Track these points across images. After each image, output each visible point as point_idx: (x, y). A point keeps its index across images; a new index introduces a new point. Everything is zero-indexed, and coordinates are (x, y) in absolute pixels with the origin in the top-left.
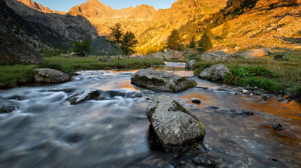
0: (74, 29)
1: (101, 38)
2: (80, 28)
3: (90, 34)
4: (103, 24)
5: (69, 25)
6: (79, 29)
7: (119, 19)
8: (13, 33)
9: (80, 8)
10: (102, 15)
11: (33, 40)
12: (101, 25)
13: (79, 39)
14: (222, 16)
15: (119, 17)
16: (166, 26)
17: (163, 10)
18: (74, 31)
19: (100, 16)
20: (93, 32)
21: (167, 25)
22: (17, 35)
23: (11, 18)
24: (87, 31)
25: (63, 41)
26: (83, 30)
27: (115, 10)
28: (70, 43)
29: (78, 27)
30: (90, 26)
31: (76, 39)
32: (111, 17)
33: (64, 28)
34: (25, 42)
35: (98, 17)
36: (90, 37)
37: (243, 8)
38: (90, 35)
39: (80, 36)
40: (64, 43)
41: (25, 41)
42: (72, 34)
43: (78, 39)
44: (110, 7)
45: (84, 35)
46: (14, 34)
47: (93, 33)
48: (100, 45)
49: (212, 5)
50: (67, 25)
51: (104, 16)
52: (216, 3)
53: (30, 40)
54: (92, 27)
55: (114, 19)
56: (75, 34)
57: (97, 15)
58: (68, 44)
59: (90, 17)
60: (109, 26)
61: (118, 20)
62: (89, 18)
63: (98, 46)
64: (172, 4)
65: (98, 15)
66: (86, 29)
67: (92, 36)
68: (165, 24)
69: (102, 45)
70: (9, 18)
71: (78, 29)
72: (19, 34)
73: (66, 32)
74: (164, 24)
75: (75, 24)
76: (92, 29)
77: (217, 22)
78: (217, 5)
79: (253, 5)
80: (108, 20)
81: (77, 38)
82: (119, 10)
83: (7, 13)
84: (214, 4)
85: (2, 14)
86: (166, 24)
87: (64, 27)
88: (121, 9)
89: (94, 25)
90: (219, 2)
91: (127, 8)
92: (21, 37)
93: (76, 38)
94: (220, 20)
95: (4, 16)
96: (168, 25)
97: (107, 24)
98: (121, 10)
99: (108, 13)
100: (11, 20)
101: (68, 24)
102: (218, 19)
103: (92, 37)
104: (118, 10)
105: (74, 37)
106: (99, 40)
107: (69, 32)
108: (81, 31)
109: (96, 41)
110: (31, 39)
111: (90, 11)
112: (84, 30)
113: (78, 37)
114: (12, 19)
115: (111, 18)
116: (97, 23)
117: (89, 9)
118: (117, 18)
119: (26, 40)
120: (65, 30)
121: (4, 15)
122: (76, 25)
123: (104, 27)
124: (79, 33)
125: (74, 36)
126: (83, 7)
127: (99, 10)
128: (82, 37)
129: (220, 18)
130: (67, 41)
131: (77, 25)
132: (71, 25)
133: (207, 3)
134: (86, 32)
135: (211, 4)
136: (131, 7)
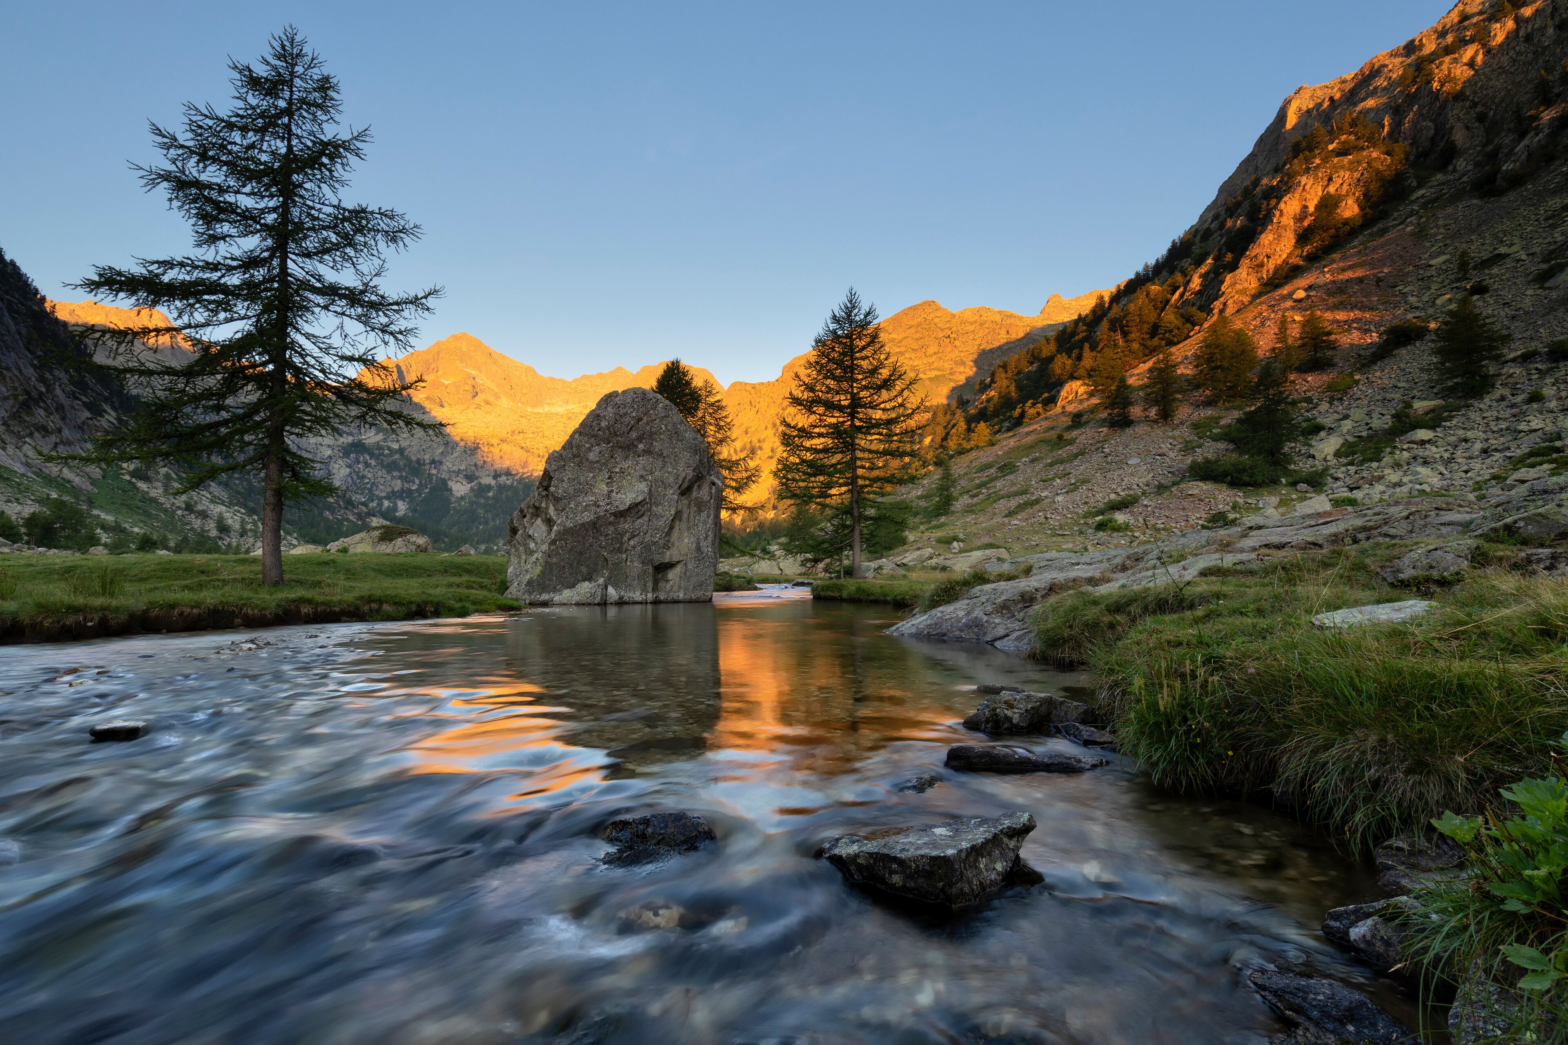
0: (372, 455)
1: (490, 494)
2: (401, 451)
3: (444, 476)
4: (504, 435)
5: (350, 439)
6: (397, 456)
7: (569, 418)
8: (127, 477)
9: (403, 368)
10: (497, 397)
11: (212, 507)
12: (495, 441)
13: (393, 496)
14: (962, 425)
15: (570, 407)
16: (761, 448)
17: (749, 388)
18: (373, 463)
19: (487, 403)
20: (455, 468)
21: (764, 446)
22: (142, 485)
23: (114, 414)
24: (433, 462)
25: (330, 507)
26: (414, 458)
27: (552, 379)
28: (360, 516)
29: (389, 448)
30: (447, 444)
31: (380, 499)
32: (535, 406)
33: (329, 452)
34: (179, 512)
35: (479, 407)
36: (443, 486)
37: (1023, 400)
38: (444, 482)
39: (398, 485)
40: (333, 513)
41: (179, 508)
42: (364, 477)
43: (387, 498)
44: (530, 370)
45: (417, 481)
46: (130, 482)
47: (459, 472)
48: (486, 523)
49: (934, 374)
50: (342, 440)
51: (505, 402)
52: (947, 365)
53: (200, 507)
54: (453, 448)
55: (549, 416)
56: (375, 474)
57: (474, 397)
58: (351, 518)
59: (442, 406)
60: (528, 444)
61: (564, 420)
62: (443, 410)
63: (477, 528)
64: (785, 367)
65: (477, 400)
66: (427, 457)
67: (450, 483)
68: (759, 441)
69: (493, 520)
70: (106, 412)
71: (390, 455)
72: (151, 482)
73: (337, 466)
74: (755, 440)
75: (376, 434)
76: (455, 455)
77: (945, 443)
78: (951, 374)
79: (1053, 392)
80: (523, 420)
81: (383, 494)
82: (570, 379)
83: (98, 394)
84: (939, 370)
85: (80, 400)
86: (764, 440)
87: (329, 446)
88: (578, 376)
89: (462, 440)
90: (956, 363)
91: (601, 374)
92: (160, 491)
93: (382, 491)
94: (954, 438)
95: (85, 404)
96: (771, 445)
97: (519, 437)
98: (576, 380)
99: (525, 391)
100: (115, 421)
101: (348, 434)
102: (948, 434)
103: (451, 490)
104: (564, 381)
105: (370, 490)
106: (482, 501)
107: (349, 466)
108: (405, 466)
109: (472, 503)
110: (206, 502)
111: (446, 382)
112: (418, 460)
113: (389, 489)
114: (119, 420)
115: (536, 411)
116: (476, 430)
117: (440, 373)
118: (560, 410)
119: (183, 506)
120: (330, 457)
121: (84, 399)
122: (380, 436)
123: (504, 446)
124: (395, 474)
125: (373, 484)
126: (414, 367)
127: (482, 380)
128: (410, 490)
129: (954, 431)
130: (346, 508)
131: (385, 440)
132: (360, 441)
133: (916, 363)
134: (427, 467)
135: (930, 370)
136: (620, 369)
